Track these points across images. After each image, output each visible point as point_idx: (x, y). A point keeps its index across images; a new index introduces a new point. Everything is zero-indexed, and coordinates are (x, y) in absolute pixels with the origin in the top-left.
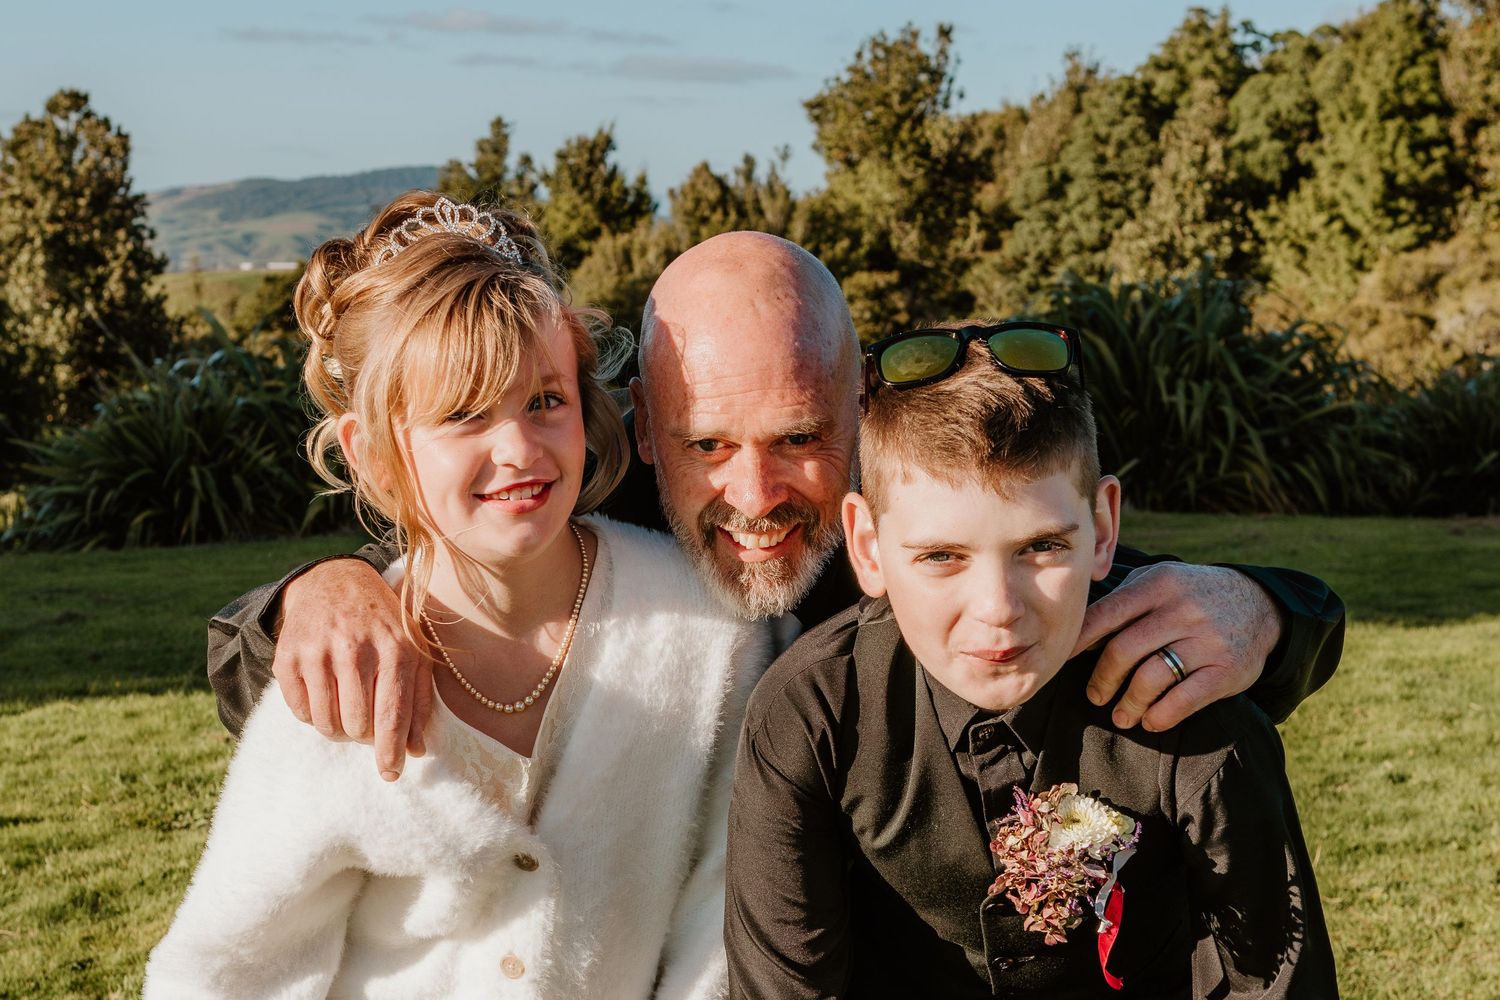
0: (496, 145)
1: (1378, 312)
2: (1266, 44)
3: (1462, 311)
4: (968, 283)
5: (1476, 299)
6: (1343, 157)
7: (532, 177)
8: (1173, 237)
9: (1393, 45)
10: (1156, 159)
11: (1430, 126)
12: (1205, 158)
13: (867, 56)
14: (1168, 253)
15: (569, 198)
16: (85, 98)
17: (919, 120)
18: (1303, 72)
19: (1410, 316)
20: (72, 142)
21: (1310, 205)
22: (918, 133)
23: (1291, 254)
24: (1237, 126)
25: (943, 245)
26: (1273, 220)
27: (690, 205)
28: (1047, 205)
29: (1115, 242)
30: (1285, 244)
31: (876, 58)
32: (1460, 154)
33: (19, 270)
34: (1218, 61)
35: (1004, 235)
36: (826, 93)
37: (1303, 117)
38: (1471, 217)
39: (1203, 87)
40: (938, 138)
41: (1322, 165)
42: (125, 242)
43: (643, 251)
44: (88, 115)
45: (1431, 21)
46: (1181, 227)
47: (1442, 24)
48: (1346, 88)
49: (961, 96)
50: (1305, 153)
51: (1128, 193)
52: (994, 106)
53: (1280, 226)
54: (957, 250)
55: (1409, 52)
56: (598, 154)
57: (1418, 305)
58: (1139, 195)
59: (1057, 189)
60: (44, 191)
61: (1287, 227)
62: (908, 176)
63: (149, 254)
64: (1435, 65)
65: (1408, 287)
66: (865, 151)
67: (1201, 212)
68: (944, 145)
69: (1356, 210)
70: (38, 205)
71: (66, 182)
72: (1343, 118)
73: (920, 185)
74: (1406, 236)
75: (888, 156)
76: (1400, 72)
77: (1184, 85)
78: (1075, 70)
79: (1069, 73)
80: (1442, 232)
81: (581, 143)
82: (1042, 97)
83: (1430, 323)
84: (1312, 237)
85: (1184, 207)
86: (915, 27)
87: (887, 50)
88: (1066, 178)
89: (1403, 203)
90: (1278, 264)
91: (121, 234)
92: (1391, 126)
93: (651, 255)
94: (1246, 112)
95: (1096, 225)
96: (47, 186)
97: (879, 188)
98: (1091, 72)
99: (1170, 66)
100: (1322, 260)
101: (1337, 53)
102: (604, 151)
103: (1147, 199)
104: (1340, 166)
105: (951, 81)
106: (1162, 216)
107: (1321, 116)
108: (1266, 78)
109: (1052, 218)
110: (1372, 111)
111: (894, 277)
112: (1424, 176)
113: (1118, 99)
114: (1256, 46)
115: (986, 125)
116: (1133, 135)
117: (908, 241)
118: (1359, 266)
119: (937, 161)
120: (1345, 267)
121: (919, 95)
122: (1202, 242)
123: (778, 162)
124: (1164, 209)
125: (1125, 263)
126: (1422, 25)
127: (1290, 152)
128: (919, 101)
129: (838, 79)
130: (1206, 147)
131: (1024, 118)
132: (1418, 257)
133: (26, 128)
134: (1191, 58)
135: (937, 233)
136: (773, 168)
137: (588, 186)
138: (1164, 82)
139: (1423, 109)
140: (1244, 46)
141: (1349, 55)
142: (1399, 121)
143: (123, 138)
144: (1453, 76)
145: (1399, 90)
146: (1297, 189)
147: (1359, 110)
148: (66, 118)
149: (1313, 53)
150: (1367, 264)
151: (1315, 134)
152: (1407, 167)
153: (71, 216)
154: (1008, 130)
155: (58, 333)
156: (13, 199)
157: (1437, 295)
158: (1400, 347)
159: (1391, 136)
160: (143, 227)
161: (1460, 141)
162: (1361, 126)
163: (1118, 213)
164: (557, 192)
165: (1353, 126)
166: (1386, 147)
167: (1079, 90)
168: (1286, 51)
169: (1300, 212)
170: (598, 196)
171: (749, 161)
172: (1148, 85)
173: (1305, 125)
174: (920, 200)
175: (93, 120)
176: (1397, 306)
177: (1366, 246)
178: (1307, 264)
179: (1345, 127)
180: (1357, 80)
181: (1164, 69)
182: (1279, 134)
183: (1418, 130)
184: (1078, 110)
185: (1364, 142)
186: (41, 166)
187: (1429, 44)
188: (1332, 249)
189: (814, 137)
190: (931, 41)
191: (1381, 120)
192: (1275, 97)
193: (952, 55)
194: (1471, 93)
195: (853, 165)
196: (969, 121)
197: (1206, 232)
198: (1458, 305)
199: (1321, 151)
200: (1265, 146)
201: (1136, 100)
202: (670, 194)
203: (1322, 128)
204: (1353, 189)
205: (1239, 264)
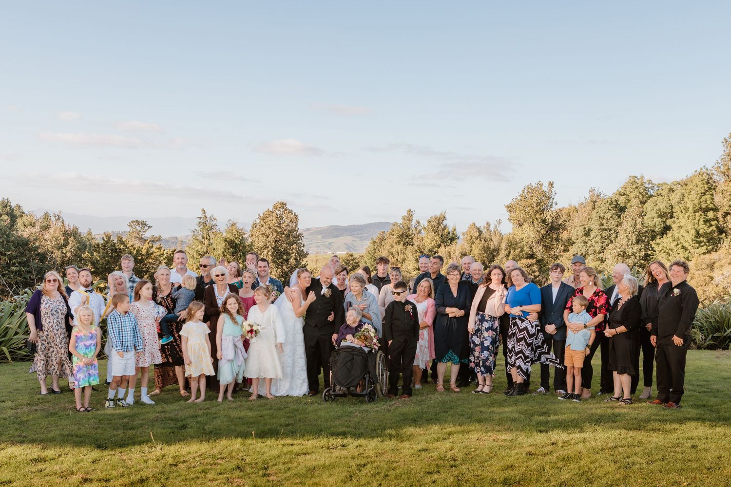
0: (409, 217)
2: (656, 187)
3: (722, 274)
5: (727, 270)
6: (681, 224)
7: (419, 228)
8: (625, 249)
9: (698, 189)
10: (619, 224)
11: (711, 214)
12: (636, 224)
13: (526, 191)
14: (623, 255)
15: (431, 235)
16: (285, 204)
17: (542, 212)
18: (668, 196)
19: (705, 276)
20: (281, 218)
21: (671, 239)
22: (542, 216)
23: (664, 255)
24: (646, 213)
25: (550, 251)
26: (658, 244)
27: (469, 238)
28: (584, 238)
29: (605, 251)
30: (663, 251)
31: (528, 192)
32: (721, 223)
34: (640, 193)
35: (569, 247)
36: (513, 203)
37: (668, 211)
38: (726, 243)
39: (635, 202)
40: (549, 217)
41: (674, 226)
42: (296, 248)
43: (455, 251)
44: (286, 210)
45: (710, 181)
46: (628, 246)
47: (714, 182)
48: (682, 202)
49: (556, 204)
50: (669, 222)
51: (611, 235)
52: (566, 206)
53: (661, 246)
54: (555, 252)
55: (703, 191)
56: (441, 221)
57: (708, 272)
58: (614, 235)
59: (587, 233)
60: (272, 232)
61: (663, 246)
62: (539, 229)
63: (303, 251)
64: (712, 195)
65: (704, 266)
66: (525, 221)
67: (634, 241)
68: (550, 220)
69: (686, 241)
70: (270, 236)
71: (279, 230)
72: (681, 212)
73: (543, 232)
74: (703, 249)
75: (533, 223)
76: (700, 198)
77: (629, 201)
78: (593, 195)
79: (590, 196)
80: (715, 249)
81: (436, 218)
82: (582, 204)
83: (712, 278)
84: (672, 250)
85: (629, 239)
86: (541, 183)
87: (532, 190)
88: (590, 230)
89: (702, 239)
91: (294, 246)
92: (697, 214)
93: (457, 254)
95: (600, 245)
97: (529, 233)
98: (598, 196)
99: (624, 194)
100: (675, 257)
101: (679, 191)
102: (442, 221)
103: (617, 237)
104: (680, 227)
105: (553, 199)
106: (621, 243)
107: (674, 210)
108: (656, 198)
109: (585, 243)
110: (691, 210)
111: (534, 261)
112: (709, 231)
113: (607, 205)
114: (652, 188)
115: (563, 213)
116: (611, 217)
117: (539, 251)
119: (548, 224)
121: (542, 204)
122: (635, 251)
123: (497, 225)
124: (622, 240)
125: (609, 257)
126: (708, 183)
127: (665, 222)
128: (543, 206)
129: (516, 199)
130: (636, 221)
131: (576, 210)
132: (707, 255)
133: (267, 213)
134: (631, 192)
135: (548, 248)
136: (495, 227)
137: (437, 231)
138: (622, 199)
140: (648, 188)
141: (683, 191)
142: (700, 213)
143: (296, 216)
144: (718, 199)
145: (700, 203)
146: (667, 234)
147: (687, 209)
148: (279, 210)
149: (671, 190)
150: (690, 259)
151: (672, 217)
152: (703, 228)
154: (571, 214)
155: (275, 276)
156: (262, 234)
157: (714, 269)
159: (697, 218)
160: (301, 243)
161: (721, 219)
162: (687, 214)
163: (607, 241)
164: (428, 232)
165: (685, 214)
166: (696, 221)
167: (594, 201)
168: (662, 190)
169: (666, 241)
170: (440, 234)
171: (488, 224)
172: (617, 201)
173: (669, 213)
174: (543, 236)
175: (288, 211)
176: (700, 272)
177: (690, 253)
178: (670, 258)
179: (682, 214)
180: (686, 199)
181: (622, 195)
182: (661, 216)
183: (707, 216)
184: (594, 208)
185: (688, 219)
186: (271, 225)
187: (710, 188)
188: (679, 254)
189: (509, 217)
190: (546, 187)
191: (694, 212)
192: (659, 204)
193: (553, 191)
194: (724, 204)
195: (521, 226)
196: (558, 211)
197: (636, 248)
198: (721, 272)
199: (674, 222)
200: (655, 219)
201: (613, 206)
202: (463, 234)
203: (675, 214)
204: (685, 234)
205: (646, 257)
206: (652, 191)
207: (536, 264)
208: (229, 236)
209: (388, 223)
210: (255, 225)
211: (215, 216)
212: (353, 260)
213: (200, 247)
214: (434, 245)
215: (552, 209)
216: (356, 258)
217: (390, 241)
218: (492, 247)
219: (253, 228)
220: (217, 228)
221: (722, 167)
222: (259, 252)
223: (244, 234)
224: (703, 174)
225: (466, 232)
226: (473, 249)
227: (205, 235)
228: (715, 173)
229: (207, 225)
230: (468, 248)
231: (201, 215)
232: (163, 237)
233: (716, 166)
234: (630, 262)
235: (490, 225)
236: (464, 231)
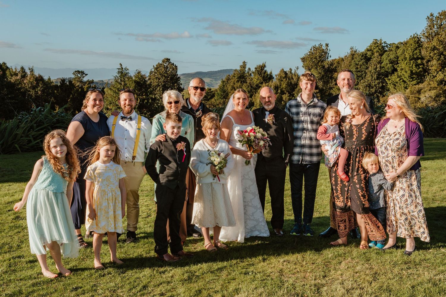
0: (244, 66)
1: (409, 97)
2: (389, 46)
3: (425, 96)
4: (332, 91)
5: (428, 94)
6: (402, 67)
7: (250, 72)
8: (370, 83)
9: (412, 47)
10: (367, 68)
11: (419, 61)
12: (376, 68)
13: (312, 50)
14: (369, 86)
15: (257, 76)
16: (169, 60)
17: (323, 61)
18: (396, 51)
19: (415, 98)
20: (167, 67)
21: (396, 77)
22: (322, 64)
23: (392, 86)
24: (383, 61)
25: (327, 85)
26: (389, 79)
27: (279, 78)
29: (359, 84)
30: (392, 84)
31: (314, 50)
32: (425, 67)
33: (157, 91)
34: (379, 49)
36: (305, 56)
37: (396, 60)
38: (427, 78)
39: (376, 54)
41: (399, 69)
42: (177, 86)
44: (170, 63)
45: (419, 42)
46: (372, 81)
47: (421, 42)
48: (403, 54)
49: (330, 57)
50: (396, 66)
51: (362, 74)
52: (337, 58)
54: (330, 85)
55: (415, 48)
56: (263, 68)
57: (417, 95)
58: (364, 75)
60: (162, 77)
61: (392, 81)
62: (320, 72)
63: (181, 87)
64: (420, 50)
65: (415, 92)
66: (312, 67)
67: (376, 78)
68: (327, 66)
69: (405, 78)
70: (161, 79)
71: (166, 75)
72: (403, 60)
73: (323, 73)
74: (415, 82)
75: (317, 68)
76: (413, 52)
77: (373, 54)
78: (352, 51)
80: (422, 82)
81: (260, 66)
82: (346, 56)
83: (419, 99)
84: (397, 83)
85: (372, 77)
86: (321, 44)
87: (316, 48)
89: (414, 76)
90: (391, 88)
91: (176, 84)
92: (411, 61)
94: (385, 59)
96: (162, 76)
98: (355, 51)
100: (399, 87)
101: (402, 48)
102: (264, 68)
103: (366, 76)
104: (402, 69)
105: (328, 54)
106: (368, 79)
107: (399, 59)
108: (389, 52)
110: (408, 59)
111: (318, 91)
112: (418, 71)
113: (360, 57)
114: (387, 46)
115: (335, 62)
116: (363, 64)
117: (320, 84)
118: (406, 88)
119: (326, 69)
120: (403, 88)
121: (322, 57)
122: (376, 84)
124: (368, 77)
125: (361, 88)
126: (418, 43)
127: (393, 66)
128: (322, 58)
129: (307, 54)
130: (377, 66)
131: (343, 60)
132: (417, 86)
133: (159, 65)
134: (374, 49)
135: (326, 83)
136: (295, 71)
137: (261, 74)
138: (369, 53)
139: (418, 58)
140: (384, 46)
141: (404, 48)
142: (413, 60)
143: (176, 67)
144: (423, 52)
145: (413, 55)
146: (394, 74)
147: (406, 59)
148: (166, 63)
149: (398, 47)
150: (407, 88)
151: (398, 63)
152: (415, 69)
153: (166, 81)
154: (340, 62)
156: (156, 78)
157: (420, 93)
158: (413, 103)
159: (412, 64)
160: (179, 83)
161: (425, 64)
163: (360, 78)
164: (255, 75)
165: (405, 62)
166: (411, 66)
167: (353, 55)
168: (392, 47)
169: (394, 78)
170: (263, 76)
171: (291, 69)
172: (366, 54)
174: (323, 76)
176: (413, 95)
177: (407, 84)
178: (396, 88)
179: (403, 62)
180: (405, 53)
181: (369, 51)
182: (391, 63)
183: (417, 62)
184: (353, 59)
185: (407, 65)
186: (161, 72)
187: (419, 46)
188: (401, 85)
189: (303, 65)
190: (325, 46)
191: (410, 61)
192: (390, 56)
193: (328, 49)
194: (427, 55)
195: (310, 70)
196: (332, 61)
197: (377, 82)
198: (424, 95)
199: (398, 66)
200: (388, 65)
201: (364, 57)
202: (276, 75)
203: (399, 62)
204: (404, 73)
205: (383, 88)
206: (386, 48)
207: (318, 92)
208: (137, 79)
209: (232, 69)
210: (151, 72)
211: (127, 68)
212: (211, 92)
213: (119, 86)
214: (259, 83)
215: (329, 60)
216: (213, 91)
217: (233, 80)
218: (293, 83)
219: (150, 74)
220: (129, 75)
221: (426, 33)
222: (155, 89)
223: (146, 78)
224: (415, 38)
225: (278, 74)
226: (282, 84)
227: (122, 79)
228: (422, 37)
229: (123, 73)
230: (279, 84)
231: (119, 67)
232: (95, 81)
233: (422, 33)
234: (373, 90)
235: (292, 70)
236: (277, 73)
